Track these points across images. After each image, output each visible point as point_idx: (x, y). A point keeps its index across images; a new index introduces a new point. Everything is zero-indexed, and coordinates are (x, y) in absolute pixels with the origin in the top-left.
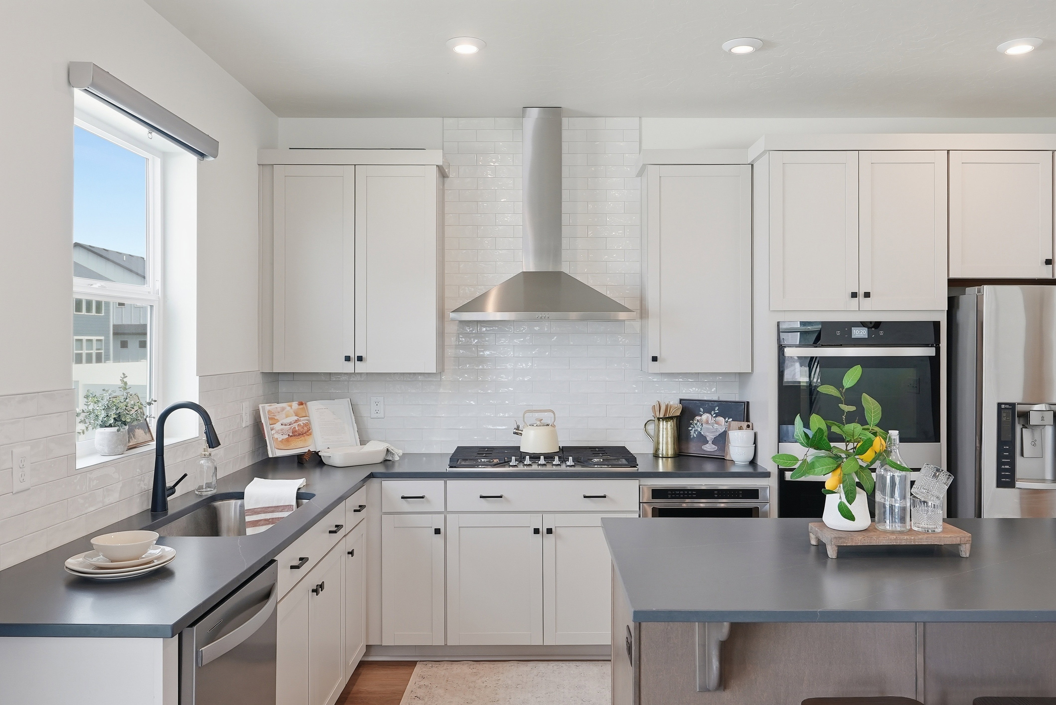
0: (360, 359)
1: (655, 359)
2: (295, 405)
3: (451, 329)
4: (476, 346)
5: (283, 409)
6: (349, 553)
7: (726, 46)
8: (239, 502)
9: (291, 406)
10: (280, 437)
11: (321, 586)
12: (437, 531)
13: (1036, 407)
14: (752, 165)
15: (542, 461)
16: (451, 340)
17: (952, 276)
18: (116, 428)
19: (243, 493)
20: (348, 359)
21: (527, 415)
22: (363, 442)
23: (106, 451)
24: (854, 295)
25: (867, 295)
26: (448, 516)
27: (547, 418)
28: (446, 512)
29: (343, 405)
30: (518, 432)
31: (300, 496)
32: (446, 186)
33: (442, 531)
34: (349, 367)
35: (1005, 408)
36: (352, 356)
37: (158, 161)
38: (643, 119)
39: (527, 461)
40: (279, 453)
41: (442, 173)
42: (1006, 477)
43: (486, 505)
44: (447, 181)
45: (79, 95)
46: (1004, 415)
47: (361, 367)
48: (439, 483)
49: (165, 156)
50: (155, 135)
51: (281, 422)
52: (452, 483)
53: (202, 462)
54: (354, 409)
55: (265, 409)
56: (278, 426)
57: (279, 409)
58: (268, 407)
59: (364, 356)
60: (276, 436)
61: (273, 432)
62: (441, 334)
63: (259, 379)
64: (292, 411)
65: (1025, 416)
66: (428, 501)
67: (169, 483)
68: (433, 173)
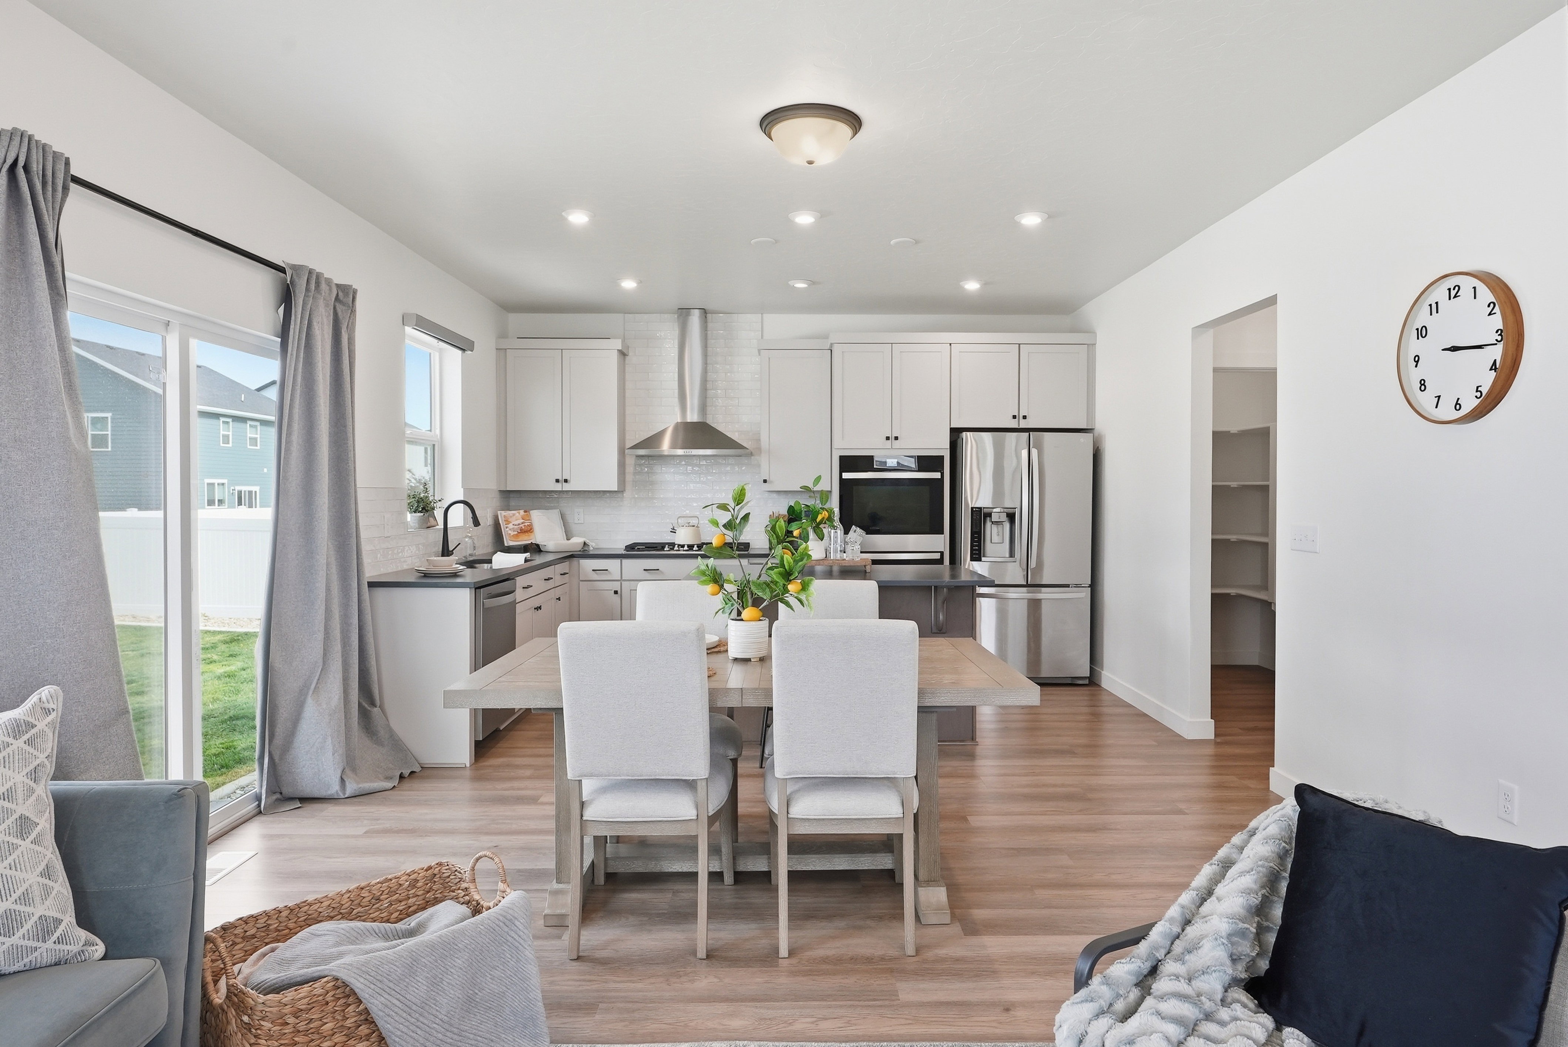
0: (566, 481)
1: (765, 481)
2: (522, 512)
3: (630, 461)
4: (648, 473)
5: (514, 515)
6: (557, 599)
7: (791, 283)
8: (489, 565)
9: (519, 513)
10: (512, 533)
11: (540, 608)
12: (616, 592)
13: (995, 510)
14: (831, 350)
15: (686, 548)
16: (630, 469)
17: (952, 427)
18: (422, 514)
19: (491, 560)
20: (557, 481)
21: (679, 520)
22: (568, 539)
23: (417, 526)
24: (888, 438)
25: (896, 438)
26: (623, 582)
27: (694, 521)
28: (621, 580)
29: (555, 514)
30: (673, 531)
31: (526, 561)
32: (627, 362)
33: (619, 592)
34: (558, 487)
35: (976, 511)
36: (560, 479)
37: (437, 354)
38: (764, 315)
39: (676, 548)
40: (512, 543)
41: (623, 354)
42: (975, 554)
43: (647, 575)
44: (627, 358)
45: (408, 330)
46: (975, 515)
47: (567, 487)
48: (617, 562)
49: (441, 351)
50: (441, 343)
51: (513, 523)
52: (625, 561)
53: (467, 540)
54: (563, 517)
55: (502, 514)
56: (511, 526)
57: (511, 515)
58: (504, 513)
59: (569, 479)
60: (510, 532)
61: (507, 529)
62: (622, 465)
63: (497, 495)
64: (520, 517)
65: (989, 515)
66: (610, 573)
67: (451, 549)
68: (615, 355)
